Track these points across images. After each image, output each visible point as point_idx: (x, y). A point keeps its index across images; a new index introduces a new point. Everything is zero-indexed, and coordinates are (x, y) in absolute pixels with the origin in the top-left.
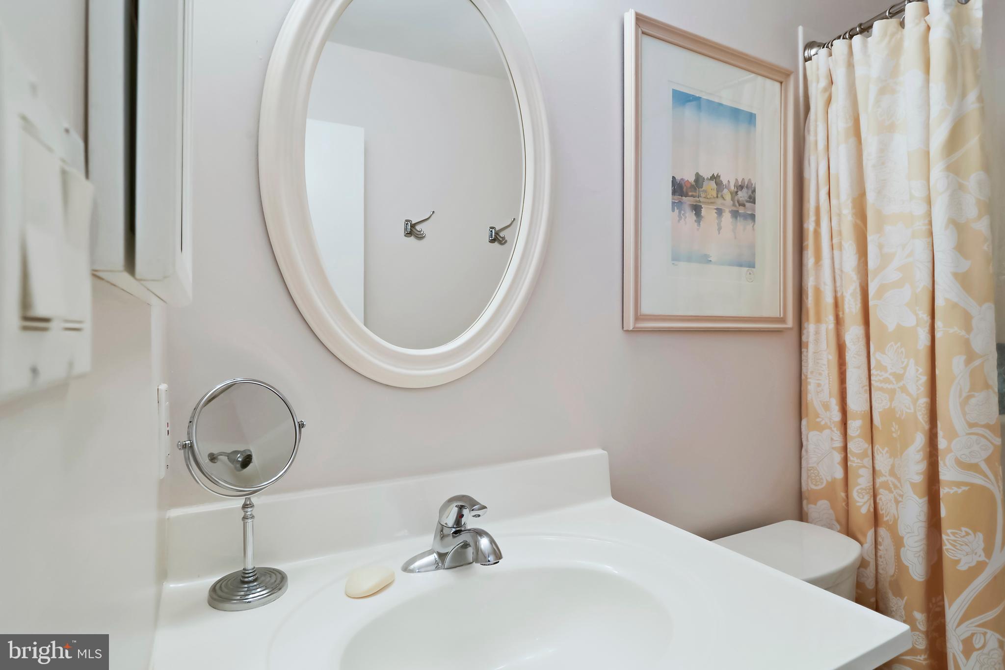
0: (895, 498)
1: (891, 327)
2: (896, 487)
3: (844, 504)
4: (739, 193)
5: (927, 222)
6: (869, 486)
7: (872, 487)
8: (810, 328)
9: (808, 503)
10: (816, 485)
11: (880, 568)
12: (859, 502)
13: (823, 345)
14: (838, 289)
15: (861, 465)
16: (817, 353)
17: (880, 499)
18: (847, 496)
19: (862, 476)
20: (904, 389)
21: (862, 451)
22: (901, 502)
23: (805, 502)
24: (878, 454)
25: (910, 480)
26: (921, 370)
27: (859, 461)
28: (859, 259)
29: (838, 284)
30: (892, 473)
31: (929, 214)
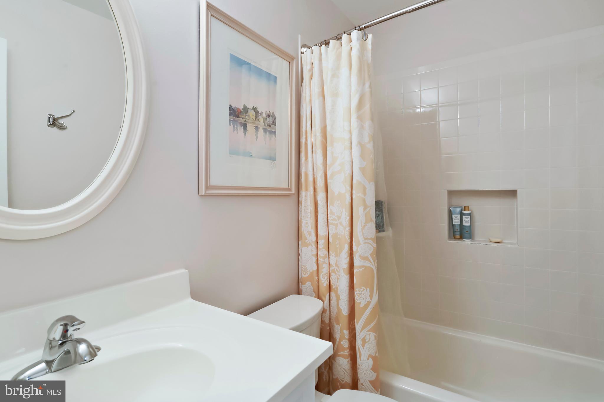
0: (337, 276)
1: (336, 194)
2: (337, 271)
3: (317, 283)
4: (268, 119)
5: (350, 142)
6: (327, 272)
7: (328, 272)
8: (303, 193)
9: (302, 284)
10: (305, 275)
11: (331, 311)
12: (323, 281)
13: (309, 203)
14: (315, 174)
15: (324, 262)
16: (306, 206)
17: (332, 278)
18: (318, 279)
19: (324, 268)
20: (341, 224)
21: (324, 255)
22: (339, 278)
23: (300, 284)
24: (331, 256)
25: (343, 267)
26: (347, 214)
27: (323, 260)
28: (324, 159)
29: (315, 171)
30: (336, 265)
31: (351, 139)
